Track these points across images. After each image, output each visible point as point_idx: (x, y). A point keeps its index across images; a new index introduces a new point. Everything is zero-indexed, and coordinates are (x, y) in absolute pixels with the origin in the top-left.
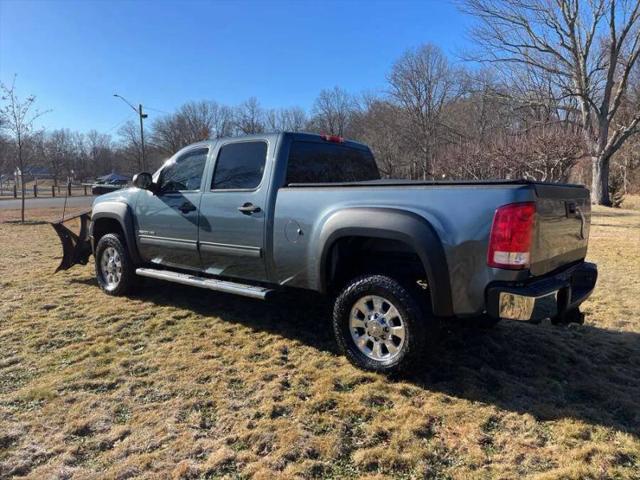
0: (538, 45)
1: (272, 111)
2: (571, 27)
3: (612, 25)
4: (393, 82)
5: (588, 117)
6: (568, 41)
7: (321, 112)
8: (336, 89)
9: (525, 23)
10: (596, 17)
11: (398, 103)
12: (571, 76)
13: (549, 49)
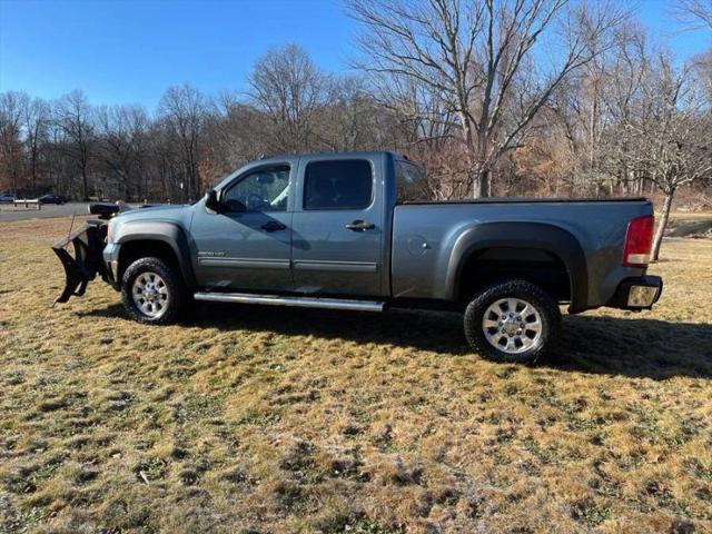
0: (423, 58)
1: (104, 108)
2: (453, 41)
3: (490, 42)
4: (254, 82)
5: (469, 132)
6: (450, 55)
7: (168, 112)
8: (187, 87)
9: (409, 35)
10: (473, 33)
11: (260, 107)
12: (453, 91)
13: (433, 64)
